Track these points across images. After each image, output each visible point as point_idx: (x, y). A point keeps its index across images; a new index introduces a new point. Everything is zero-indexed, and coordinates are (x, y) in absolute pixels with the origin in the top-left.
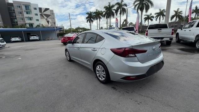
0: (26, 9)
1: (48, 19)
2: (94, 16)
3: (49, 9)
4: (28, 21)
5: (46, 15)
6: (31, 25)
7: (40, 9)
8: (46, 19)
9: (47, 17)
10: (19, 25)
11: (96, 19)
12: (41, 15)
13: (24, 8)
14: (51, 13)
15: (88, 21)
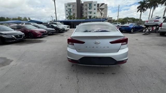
0: (90, 6)
1: (102, 12)
2: (148, 4)
3: (104, 4)
4: (89, 15)
5: (101, 9)
6: (90, 17)
7: (98, 4)
8: (101, 12)
9: (102, 10)
10: (84, 17)
11: (149, 8)
12: (98, 9)
13: (88, 5)
14: (105, 7)
15: (140, 10)
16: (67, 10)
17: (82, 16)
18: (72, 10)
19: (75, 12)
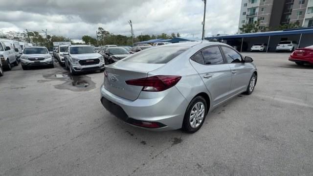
16: (246, 11)
17: (286, 20)
18: (257, 11)
19: (267, 14)
